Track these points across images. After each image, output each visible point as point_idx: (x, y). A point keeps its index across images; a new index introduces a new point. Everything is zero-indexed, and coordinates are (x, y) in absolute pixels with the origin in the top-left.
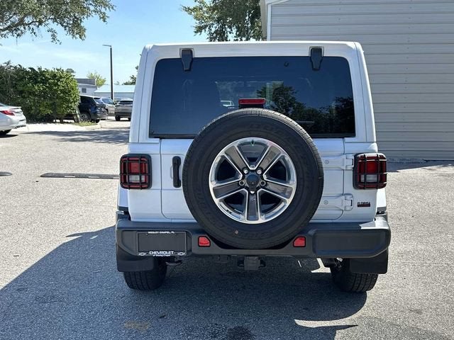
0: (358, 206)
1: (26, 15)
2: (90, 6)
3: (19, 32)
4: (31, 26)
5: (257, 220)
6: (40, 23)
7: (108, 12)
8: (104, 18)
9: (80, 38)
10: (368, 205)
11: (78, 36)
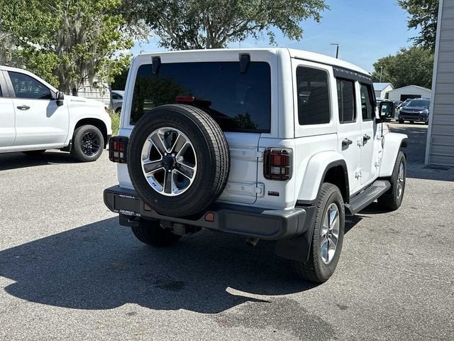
0: (269, 194)
1: (249, 21)
2: (306, 8)
3: (242, 37)
4: (254, 30)
5: (171, 193)
6: (262, 27)
7: (321, 13)
8: (317, 19)
9: (297, 38)
10: (277, 194)
11: (294, 37)
